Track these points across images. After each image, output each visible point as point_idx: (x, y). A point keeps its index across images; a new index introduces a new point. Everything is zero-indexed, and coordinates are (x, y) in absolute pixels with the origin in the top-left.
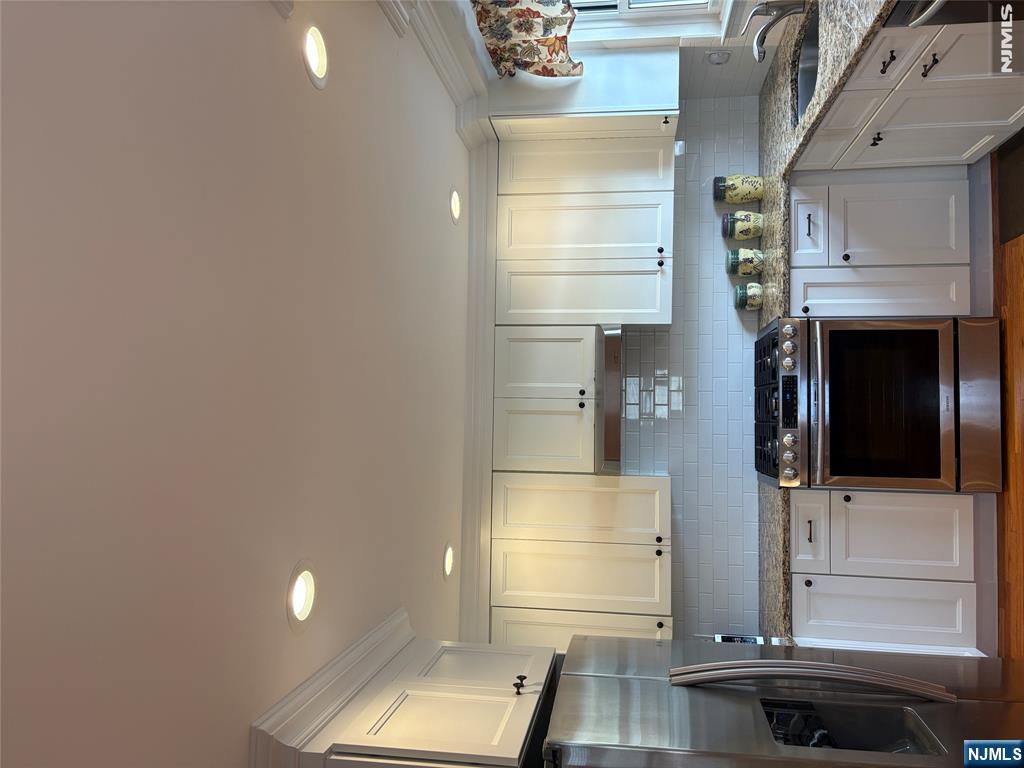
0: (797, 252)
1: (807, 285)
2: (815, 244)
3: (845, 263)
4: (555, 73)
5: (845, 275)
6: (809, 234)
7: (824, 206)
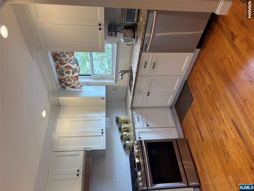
0: (136, 125)
1: (139, 132)
2: (140, 123)
3: (147, 127)
4: (76, 88)
5: (148, 130)
6: (138, 121)
7: (141, 115)
